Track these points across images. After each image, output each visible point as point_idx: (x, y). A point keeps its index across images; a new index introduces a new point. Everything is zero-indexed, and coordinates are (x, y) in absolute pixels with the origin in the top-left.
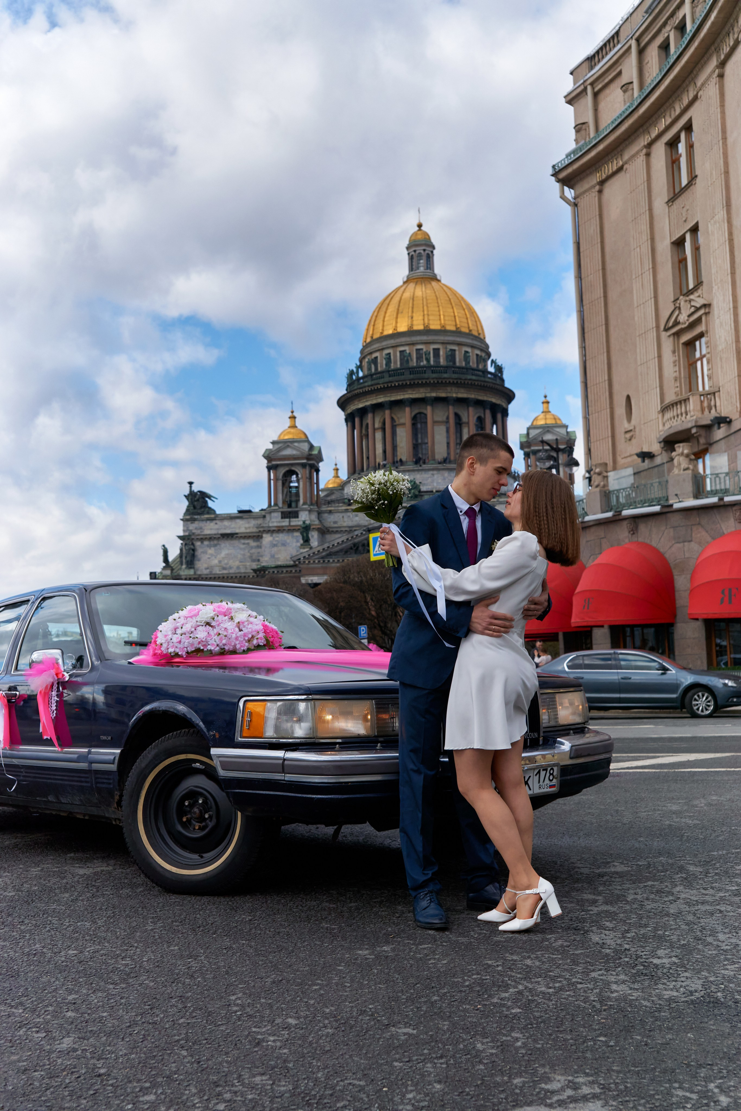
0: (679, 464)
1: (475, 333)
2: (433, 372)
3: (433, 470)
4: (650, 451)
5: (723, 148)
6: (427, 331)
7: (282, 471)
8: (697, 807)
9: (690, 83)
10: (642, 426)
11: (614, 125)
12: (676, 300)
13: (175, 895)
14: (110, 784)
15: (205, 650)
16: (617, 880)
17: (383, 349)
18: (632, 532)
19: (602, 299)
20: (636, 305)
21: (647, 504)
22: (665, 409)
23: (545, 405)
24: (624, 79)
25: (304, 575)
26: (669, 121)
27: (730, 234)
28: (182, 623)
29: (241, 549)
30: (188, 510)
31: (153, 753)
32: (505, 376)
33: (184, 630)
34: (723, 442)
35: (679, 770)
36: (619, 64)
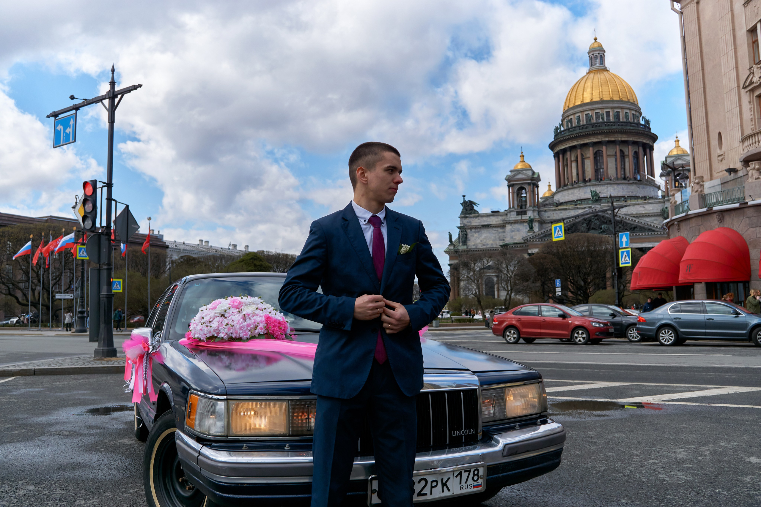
0: (752, 176)
1: (632, 101)
2: (606, 126)
3: (607, 184)
4: (735, 168)
6: (602, 102)
7: (516, 188)
10: (729, 152)
12: (751, 67)
15: (218, 337)
17: (575, 114)
18: (720, 221)
19: (701, 71)
20: (723, 74)
21: (730, 203)
22: (743, 140)
23: (677, 142)
25: (530, 249)
28: (206, 314)
29: (493, 233)
30: (462, 212)
32: (651, 126)
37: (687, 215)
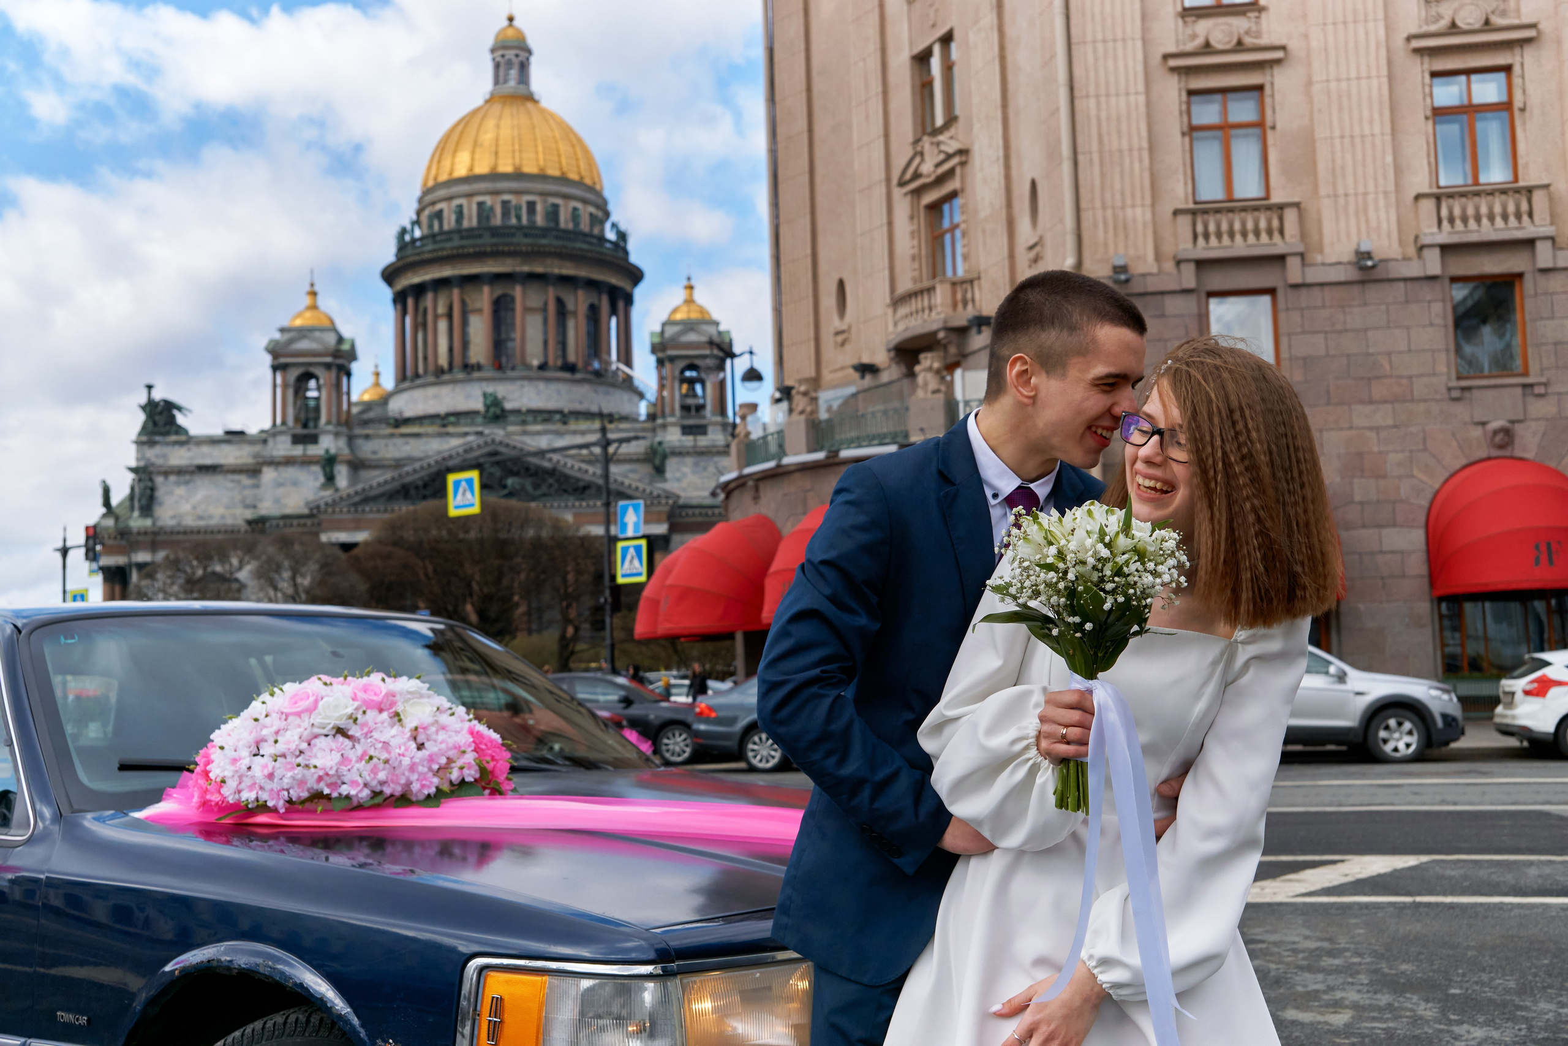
0: (926, 384)
1: (588, 181)
2: (526, 235)
3: (523, 378)
4: (873, 362)
6: (518, 176)
7: (293, 374)
10: (861, 325)
12: (917, 141)
17: (451, 199)
19: (805, 134)
20: (855, 146)
21: (874, 442)
22: (897, 301)
23: (688, 291)
25: (325, 531)
29: (227, 489)
30: (144, 428)
32: (631, 246)
37: (778, 466)
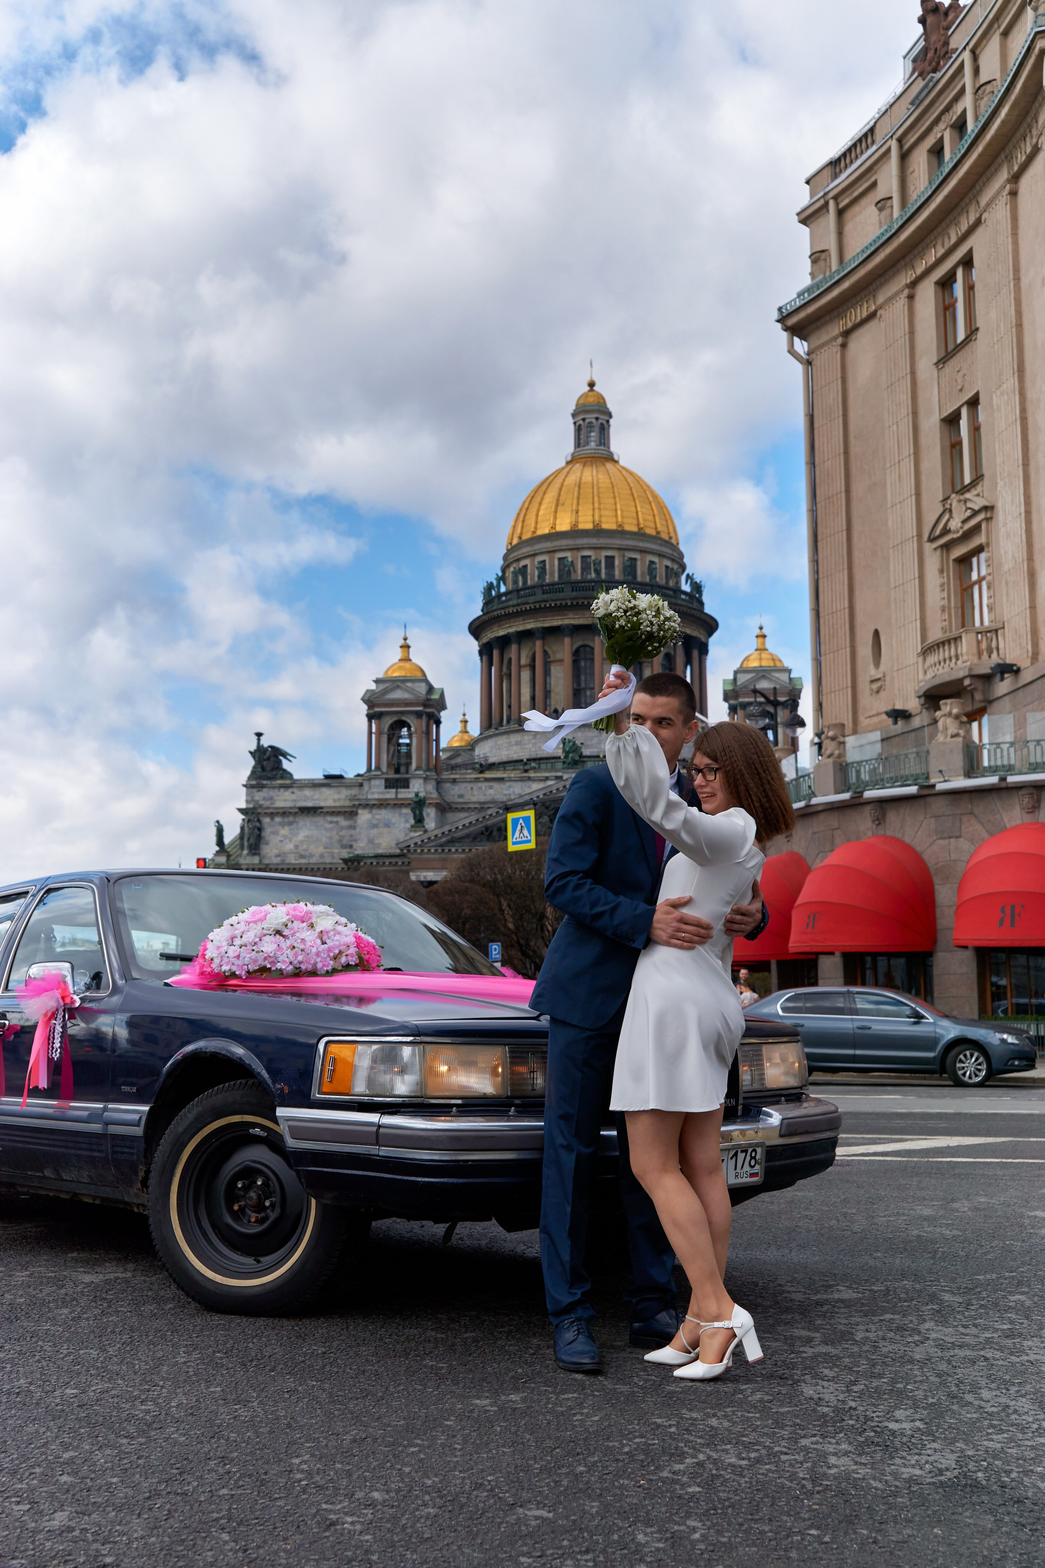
0: (946, 728)
1: (664, 536)
4: (906, 708)
5: (1015, 293)
6: (598, 532)
7: (388, 721)
8: (958, 1212)
9: (971, 201)
11: (865, 255)
12: (945, 499)
13: (219, 1315)
14: (132, 1154)
15: (273, 969)
16: (842, 1310)
18: (877, 822)
19: (843, 494)
20: (889, 505)
22: (927, 650)
23: (760, 640)
24: (880, 192)
25: (413, 870)
26: (941, 251)
27: (1023, 410)
28: (241, 930)
29: (327, 829)
30: (253, 772)
31: (195, 1111)
32: (705, 598)
33: (245, 940)
34: (1007, 699)
35: (935, 1160)
36: (873, 172)
37: (808, 806)
